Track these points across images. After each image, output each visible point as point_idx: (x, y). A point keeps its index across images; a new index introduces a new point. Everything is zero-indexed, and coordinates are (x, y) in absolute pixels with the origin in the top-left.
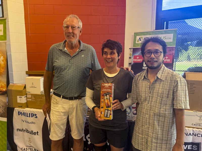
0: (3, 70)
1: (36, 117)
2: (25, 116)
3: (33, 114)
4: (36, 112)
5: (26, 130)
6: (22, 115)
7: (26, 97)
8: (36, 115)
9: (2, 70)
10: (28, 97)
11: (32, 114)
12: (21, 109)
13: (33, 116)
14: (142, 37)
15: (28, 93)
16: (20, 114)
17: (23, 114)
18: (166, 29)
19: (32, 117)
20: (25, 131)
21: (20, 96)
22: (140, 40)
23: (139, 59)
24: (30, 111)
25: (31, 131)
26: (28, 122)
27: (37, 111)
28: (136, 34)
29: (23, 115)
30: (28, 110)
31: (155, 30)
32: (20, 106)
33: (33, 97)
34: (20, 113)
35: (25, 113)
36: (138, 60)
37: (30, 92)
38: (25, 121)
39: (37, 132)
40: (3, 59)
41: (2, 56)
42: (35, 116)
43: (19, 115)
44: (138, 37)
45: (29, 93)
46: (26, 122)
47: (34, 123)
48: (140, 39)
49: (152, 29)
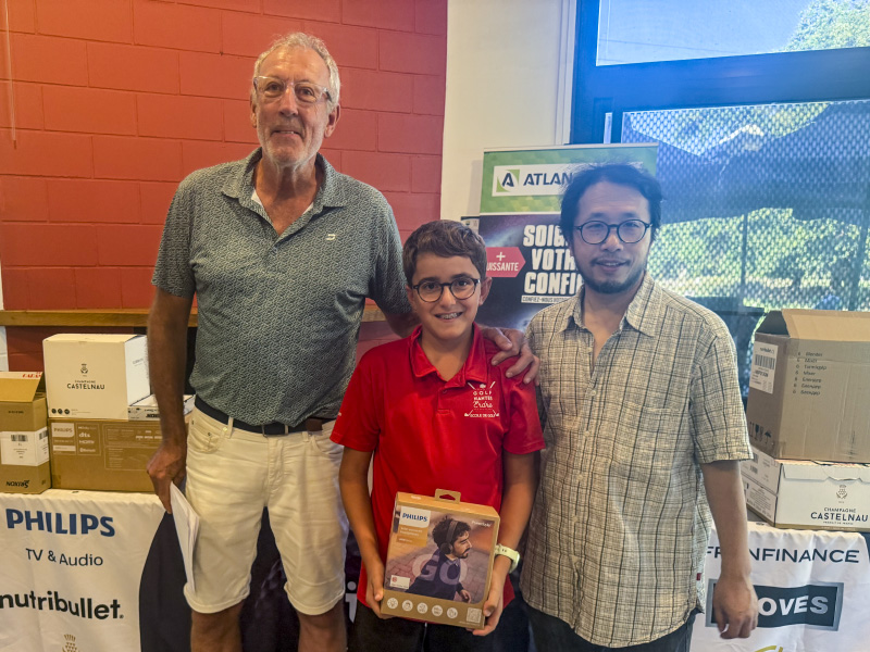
1: (107, 531)
2: (50, 530)
3: (94, 519)
4: (108, 505)
5: (50, 599)
6: (29, 528)
7: (48, 433)
8: (111, 520)
10: (55, 434)
11: (84, 518)
12: (22, 496)
13: (94, 526)
15: (57, 415)
16: (20, 521)
17: (34, 520)
18: (612, 142)
19: (85, 531)
20: (45, 604)
21: (14, 433)
22: (511, 184)
23: (504, 260)
24: (72, 501)
25: (82, 600)
26: (63, 560)
27: (111, 501)
28: (492, 159)
29: (35, 525)
30: (59, 500)
31: (570, 144)
32: (16, 484)
33: (82, 435)
34: (15, 517)
35: (48, 515)
36: (503, 268)
37: (67, 412)
38: (45, 555)
39: (115, 601)
42: (101, 527)
43: (11, 525)
44: (500, 172)
45: (64, 416)
46: (51, 557)
47: (98, 561)
48: (508, 181)
49: (558, 141)
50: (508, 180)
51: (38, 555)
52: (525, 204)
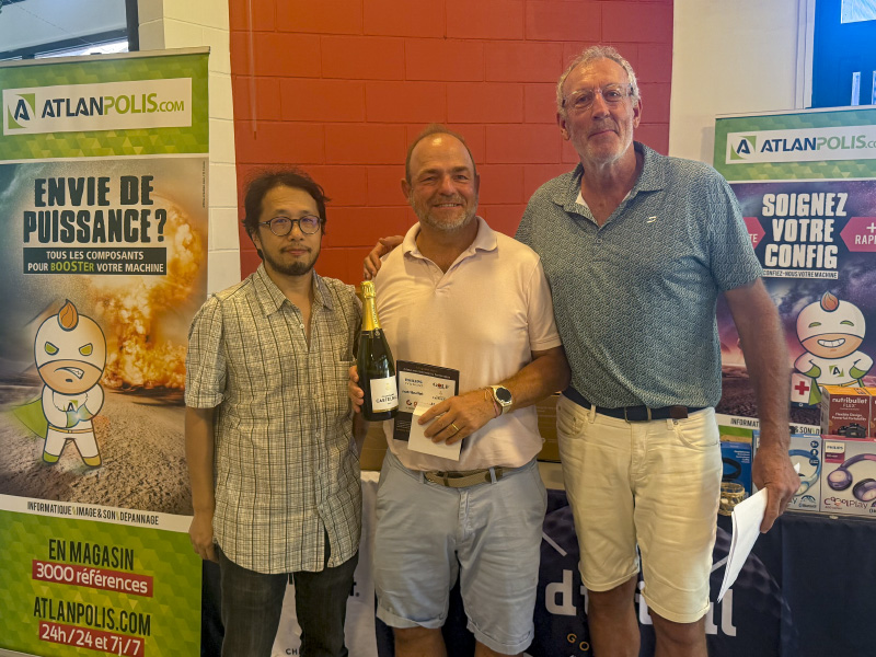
0: (188, 289)
9: (181, 291)
14: (753, 139)
18: (861, 103)
22: (747, 151)
28: (725, 125)
31: (812, 107)
40: (190, 237)
41: (186, 222)
44: (734, 139)
48: (743, 147)
49: (799, 105)
52: (763, 172)
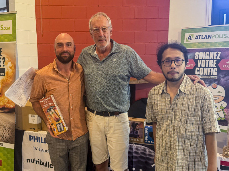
2: (39, 142)
5: (39, 161)
12: (33, 132)
16: (32, 139)
17: (36, 139)
18: (226, 24)
21: (32, 115)
23: (188, 64)
26: (42, 150)
29: (36, 140)
30: (42, 134)
31: (211, 25)
32: (32, 129)
36: (188, 66)
38: (38, 149)
40: (11, 65)
41: (10, 61)
44: (187, 35)
49: (207, 25)
50: (190, 38)
51: (36, 149)
52: (195, 45)
